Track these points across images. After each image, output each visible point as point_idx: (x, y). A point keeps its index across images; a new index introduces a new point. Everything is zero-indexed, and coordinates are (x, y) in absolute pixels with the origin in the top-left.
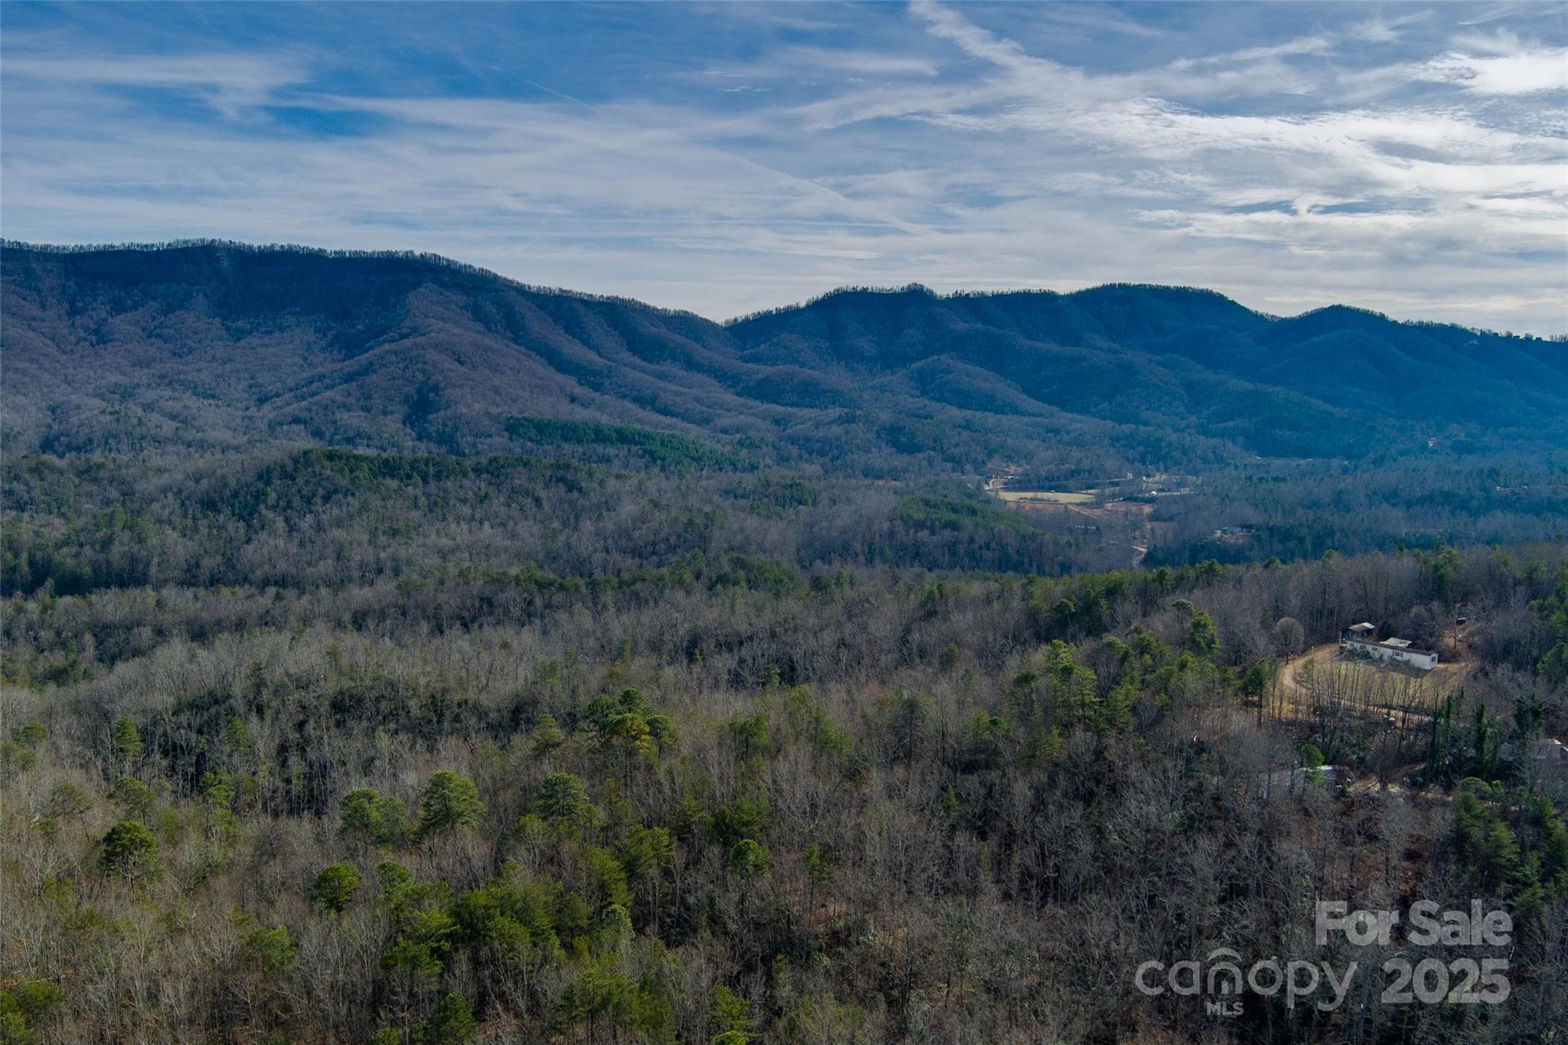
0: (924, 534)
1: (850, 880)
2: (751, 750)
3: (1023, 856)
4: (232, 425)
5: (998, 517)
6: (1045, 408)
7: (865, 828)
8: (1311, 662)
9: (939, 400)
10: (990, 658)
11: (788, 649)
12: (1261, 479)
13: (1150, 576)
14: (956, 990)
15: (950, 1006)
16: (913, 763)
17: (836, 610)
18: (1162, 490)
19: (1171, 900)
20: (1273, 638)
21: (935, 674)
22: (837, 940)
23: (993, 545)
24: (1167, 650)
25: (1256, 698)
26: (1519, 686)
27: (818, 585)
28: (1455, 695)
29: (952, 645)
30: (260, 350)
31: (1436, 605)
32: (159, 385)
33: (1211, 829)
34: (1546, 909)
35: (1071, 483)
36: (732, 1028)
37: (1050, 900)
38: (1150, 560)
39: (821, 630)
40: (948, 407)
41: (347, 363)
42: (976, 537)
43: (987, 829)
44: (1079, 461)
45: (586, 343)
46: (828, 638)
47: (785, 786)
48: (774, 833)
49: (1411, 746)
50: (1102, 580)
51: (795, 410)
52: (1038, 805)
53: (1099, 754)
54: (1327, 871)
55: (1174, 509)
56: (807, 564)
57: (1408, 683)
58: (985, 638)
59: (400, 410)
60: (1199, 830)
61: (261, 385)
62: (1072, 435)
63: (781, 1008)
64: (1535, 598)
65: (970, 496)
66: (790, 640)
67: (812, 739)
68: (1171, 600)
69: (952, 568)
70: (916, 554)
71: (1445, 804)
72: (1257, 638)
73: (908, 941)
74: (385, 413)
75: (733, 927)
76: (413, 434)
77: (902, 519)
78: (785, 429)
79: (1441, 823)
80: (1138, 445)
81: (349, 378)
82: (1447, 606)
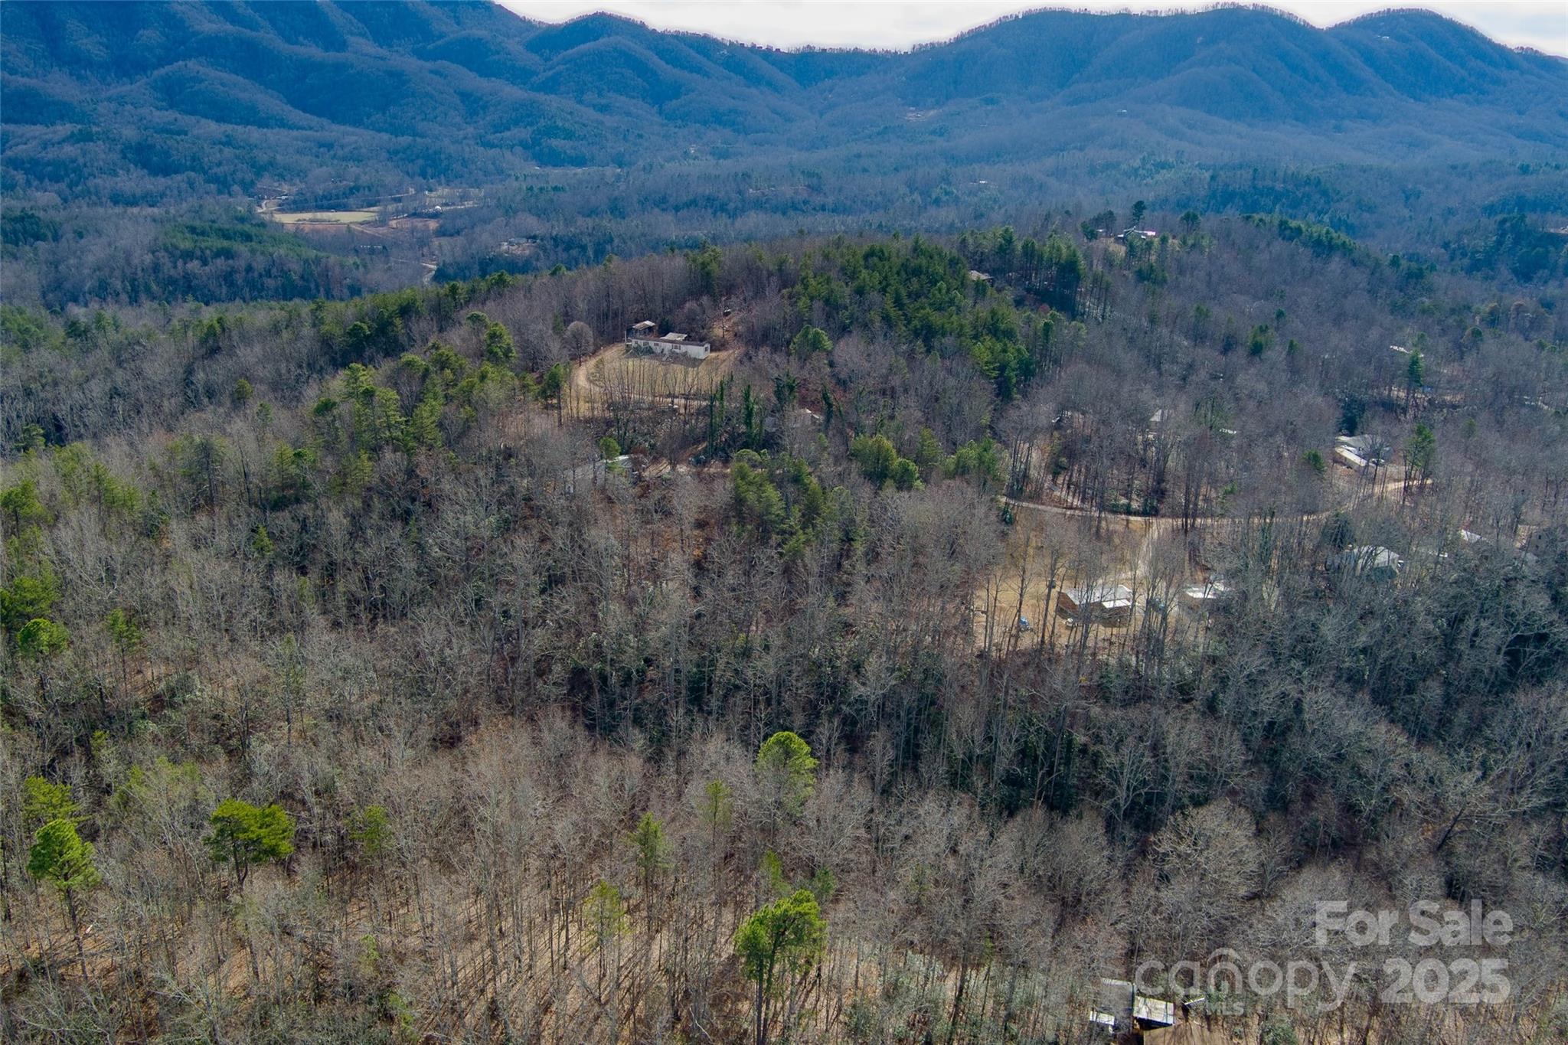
0: (194, 266)
1: (166, 640)
2: (22, 522)
3: (347, 584)
5: (276, 241)
6: (314, 120)
7: (173, 583)
8: (601, 361)
9: (193, 113)
10: (286, 390)
11: (49, 406)
12: (541, 189)
13: (442, 292)
14: (297, 725)
15: (293, 741)
16: (217, 509)
17: (101, 356)
18: (446, 205)
19: (497, 600)
20: (565, 342)
21: (228, 415)
22: (160, 703)
23: (274, 271)
24: (466, 362)
25: (555, 401)
26: (777, 366)
27: (74, 330)
28: (726, 379)
29: (242, 380)
31: (705, 300)
33: (526, 528)
34: (807, 551)
35: (351, 201)
36: (54, 817)
37: (380, 620)
38: (440, 276)
39: (87, 381)
40: (203, 121)
42: (254, 265)
43: (306, 563)
44: (357, 178)
46: (97, 389)
47: (73, 556)
48: (68, 606)
49: (692, 430)
50: (393, 300)
52: (356, 532)
53: (411, 473)
54: (632, 549)
55: (459, 223)
56: (58, 309)
57: (687, 373)
58: (278, 371)
60: (515, 530)
62: (346, 150)
63: (109, 786)
64: (785, 287)
65: (242, 220)
66: (49, 396)
67: (96, 500)
68: (465, 313)
69: (231, 299)
70: (185, 287)
71: (725, 476)
72: (550, 344)
73: (240, 690)
75: (35, 714)
77: (166, 250)
79: (723, 492)
80: (418, 157)
82: (715, 301)
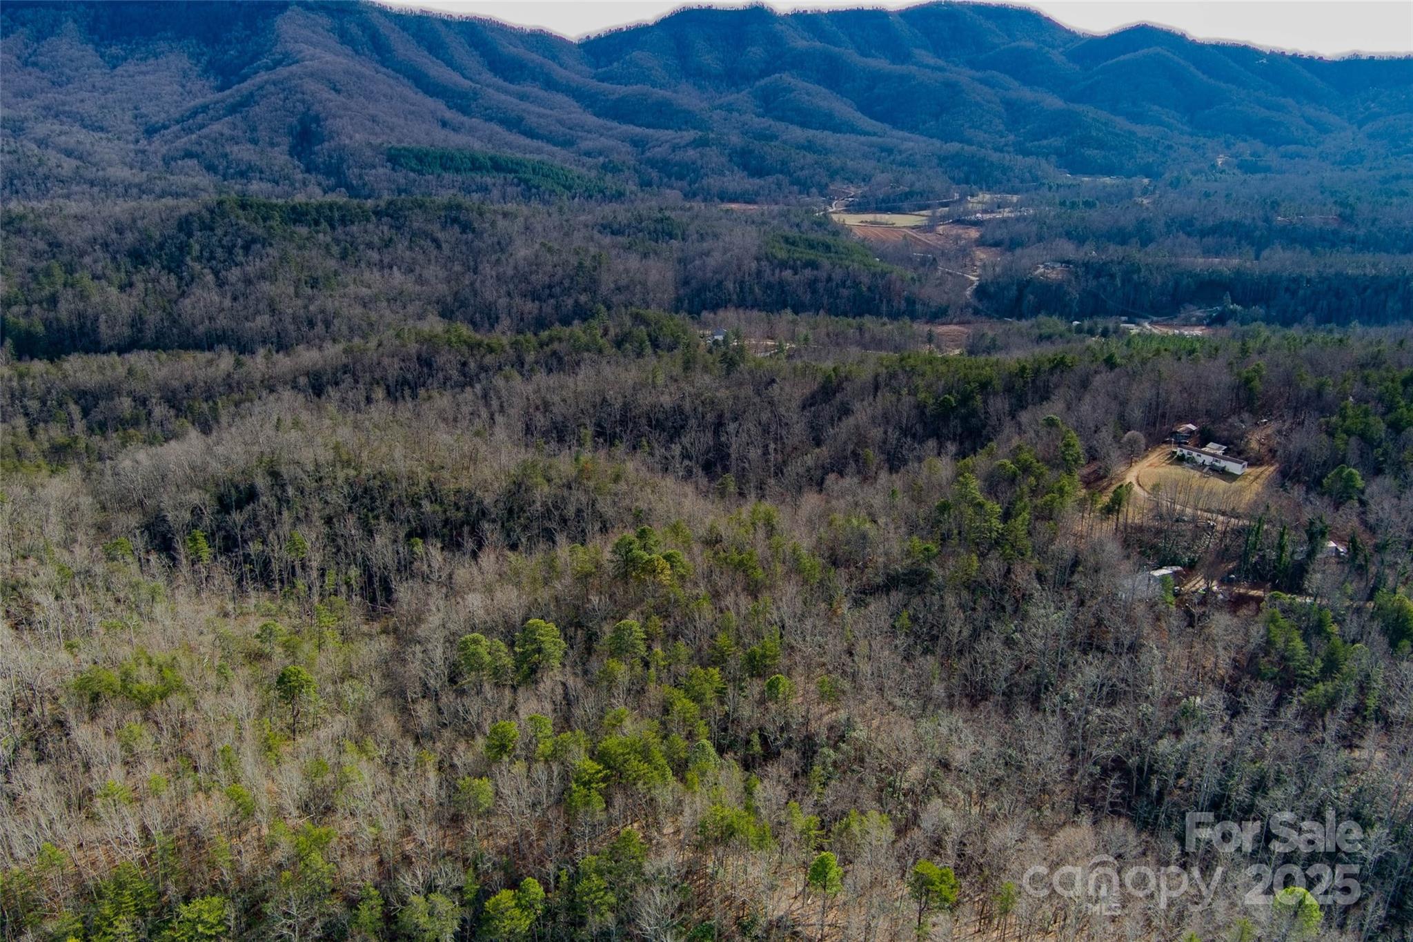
0: (788, 274)
4: (128, 160)
6: (878, 126)
9: (783, 119)
12: (1073, 203)
18: (986, 212)
23: (848, 283)
30: (138, 78)
32: (45, 117)
35: (905, 204)
40: (791, 127)
41: (227, 92)
42: (833, 276)
44: (912, 185)
45: (450, 63)
51: (650, 131)
55: (998, 234)
59: (285, 142)
61: (146, 116)
65: (821, 227)
70: (780, 291)
74: (272, 145)
76: (302, 166)
77: (767, 258)
78: (643, 153)
80: (964, 164)
81: (233, 110)
